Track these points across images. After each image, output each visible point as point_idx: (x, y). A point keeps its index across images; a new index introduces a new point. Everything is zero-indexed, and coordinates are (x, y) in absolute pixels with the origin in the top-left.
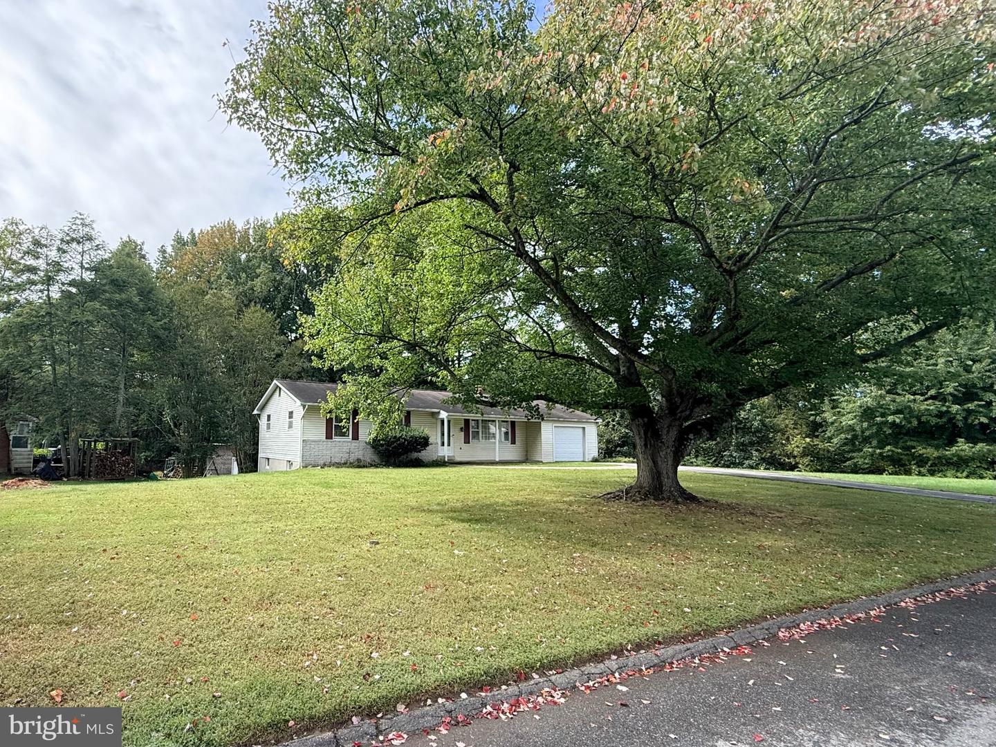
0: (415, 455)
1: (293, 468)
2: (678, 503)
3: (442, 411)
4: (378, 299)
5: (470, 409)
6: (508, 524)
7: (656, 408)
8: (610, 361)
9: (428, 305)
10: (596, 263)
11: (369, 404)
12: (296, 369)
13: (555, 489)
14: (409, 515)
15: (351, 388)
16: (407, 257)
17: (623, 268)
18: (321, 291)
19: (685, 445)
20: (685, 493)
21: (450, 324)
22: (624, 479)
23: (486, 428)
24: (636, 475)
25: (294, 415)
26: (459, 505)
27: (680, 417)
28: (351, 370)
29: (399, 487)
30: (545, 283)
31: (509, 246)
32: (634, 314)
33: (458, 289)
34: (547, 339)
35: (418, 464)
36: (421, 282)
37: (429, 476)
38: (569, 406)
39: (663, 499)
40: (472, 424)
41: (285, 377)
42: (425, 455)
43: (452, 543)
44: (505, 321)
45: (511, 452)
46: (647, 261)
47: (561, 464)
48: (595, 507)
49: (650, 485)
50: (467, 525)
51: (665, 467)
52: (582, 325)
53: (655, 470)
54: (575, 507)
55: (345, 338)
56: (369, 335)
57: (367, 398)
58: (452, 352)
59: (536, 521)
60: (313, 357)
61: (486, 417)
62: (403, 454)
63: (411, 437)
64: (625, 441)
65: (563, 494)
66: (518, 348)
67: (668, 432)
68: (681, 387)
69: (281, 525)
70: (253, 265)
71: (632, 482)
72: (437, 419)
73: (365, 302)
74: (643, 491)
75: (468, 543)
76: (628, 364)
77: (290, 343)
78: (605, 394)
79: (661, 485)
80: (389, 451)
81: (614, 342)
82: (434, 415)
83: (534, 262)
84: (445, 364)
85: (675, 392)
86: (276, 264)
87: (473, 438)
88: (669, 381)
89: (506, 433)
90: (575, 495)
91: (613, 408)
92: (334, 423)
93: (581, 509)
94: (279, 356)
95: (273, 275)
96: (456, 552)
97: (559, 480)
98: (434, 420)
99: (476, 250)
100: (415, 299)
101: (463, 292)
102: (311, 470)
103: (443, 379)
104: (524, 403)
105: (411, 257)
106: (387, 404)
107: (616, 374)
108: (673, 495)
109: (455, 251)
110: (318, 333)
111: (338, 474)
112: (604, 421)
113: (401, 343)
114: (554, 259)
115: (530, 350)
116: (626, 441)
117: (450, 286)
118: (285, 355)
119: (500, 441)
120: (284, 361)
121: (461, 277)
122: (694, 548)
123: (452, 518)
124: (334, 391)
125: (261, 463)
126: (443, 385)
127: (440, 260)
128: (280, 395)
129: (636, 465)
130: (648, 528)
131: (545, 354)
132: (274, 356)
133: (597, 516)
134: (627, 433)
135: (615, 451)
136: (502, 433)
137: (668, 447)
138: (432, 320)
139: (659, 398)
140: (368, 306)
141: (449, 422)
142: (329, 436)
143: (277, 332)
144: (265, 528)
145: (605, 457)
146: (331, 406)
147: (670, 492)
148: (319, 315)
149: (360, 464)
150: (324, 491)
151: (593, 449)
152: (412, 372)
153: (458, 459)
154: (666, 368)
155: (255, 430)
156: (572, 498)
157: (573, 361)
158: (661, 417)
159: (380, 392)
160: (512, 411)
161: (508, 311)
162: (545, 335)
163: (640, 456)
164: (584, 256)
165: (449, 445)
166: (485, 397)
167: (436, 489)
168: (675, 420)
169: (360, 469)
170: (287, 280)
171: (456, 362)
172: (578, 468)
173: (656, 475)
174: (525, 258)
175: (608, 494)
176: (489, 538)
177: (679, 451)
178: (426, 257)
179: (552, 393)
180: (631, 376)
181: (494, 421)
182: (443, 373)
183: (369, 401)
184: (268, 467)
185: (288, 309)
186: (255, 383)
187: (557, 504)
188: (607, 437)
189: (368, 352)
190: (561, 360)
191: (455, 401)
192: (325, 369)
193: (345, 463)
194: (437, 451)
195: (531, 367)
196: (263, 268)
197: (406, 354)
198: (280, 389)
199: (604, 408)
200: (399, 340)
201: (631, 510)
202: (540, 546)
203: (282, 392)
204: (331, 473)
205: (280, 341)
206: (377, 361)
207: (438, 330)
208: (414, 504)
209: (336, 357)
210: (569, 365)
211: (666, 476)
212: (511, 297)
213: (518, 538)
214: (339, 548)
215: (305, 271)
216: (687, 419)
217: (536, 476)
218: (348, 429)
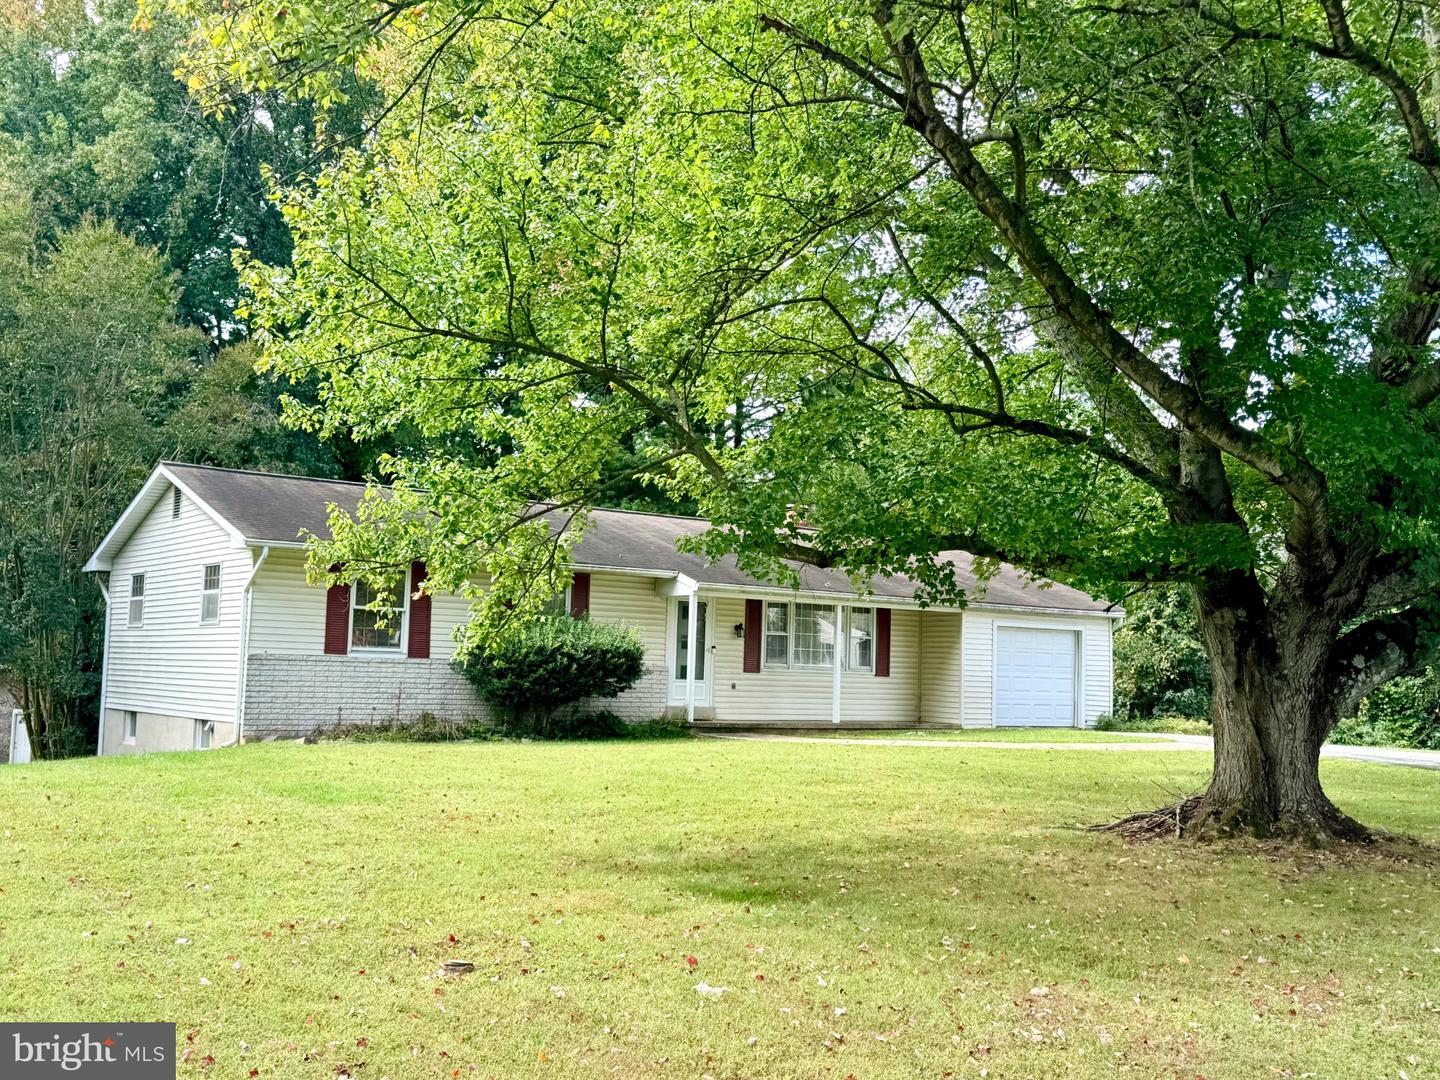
0: (599, 704)
1: (217, 742)
2: (1316, 845)
3: (682, 577)
4: (494, 227)
5: (760, 570)
6: (856, 905)
7: (1272, 583)
8: (1153, 446)
9: (646, 256)
10: (1130, 160)
11: (461, 547)
12: (235, 433)
13: (990, 805)
14: (569, 880)
15: (403, 497)
16: (589, 104)
17: (1201, 179)
18: (315, 188)
19: (1341, 687)
20: (1335, 818)
21: (709, 318)
22: (1180, 780)
23: (809, 628)
24: (1211, 768)
25: (224, 577)
26: (718, 850)
27: (1332, 610)
28: (404, 441)
29: (545, 800)
30: (982, 209)
31: (891, 93)
32: (1227, 314)
33: (736, 213)
34: (983, 374)
35: (607, 729)
36: (627, 183)
37: (638, 767)
38: (1040, 568)
39: (1279, 833)
40: (770, 615)
41: (197, 456)
42: (630, 704)
43: (693, 962)
44: (872, 319)
45: (877, 698)
46: (1267, 163)
47: (1011, 735)
48: (1099, 855)
49: (1246, 797)
50: (736, 909)
51: (1287, 743)
52: (1082, 340)
53: (1260, 755)
54: (1041, 856)
55: (391, 342)
56: (465, 335)
57: (454, 529)
58: (715, 403)
59: (933, 895)
60: (284, 398)
61: (804, 597)
62: (565, 701)
63: (589, 651)
64: (1187, 675)
65: (1016, 819)
66: (902, 396)
67: (1300, 648)
68: (1338, 526)
69: (161, 920)
70: (95, 91)
71: (1199, 785)
72: (667, 599)
73: (453, 231)
74: (1227, 813)
75: (739, 962)
76: (1201, 458)
77: (214, 349)
78: (1135, 537)
79: (1274, 798)
80: (521, 692)
81: (1166, 389)
82: (657, 585)
83: (956, 147)
84: (695, 436)
85: (1321, 535)
86: (168, 96)
87: (771, 654)
88: (1308, 508)
89: (865, 645)
90: (1045, 822)
91: (1156, 579)
92: (353, 605)
93: (1060, 863)
94: (177, 388)
95: (158, 129)
96: (703, 988)
97: (1002, 778)
98: (658, 603)
99: (793, 97)
100: (610, 237)
101: (749, 224)
102: (271, 748)
103: (686, 479)
104: (913, 558)
105: (600, 103)
106: (515, 549)
107: (1167, 483)
108: (1306, 825)
109: (732, 96)
110: (302, 322)
111: (360, 760)
112: (1130, 613)
113: (565, 367)
114: (1013, 142)
115: (934, 404)
116: (1191, 674)
117: (716, 204)
118: (195, 387)
119: (846, 665)
120: (194, 407)
121: (748, 177)
122: (1349, 966)
123: (699, 890)
124: (349, 504)
125: (109, 726)
126: (686, 498)
127: (686, 121)
128: (176, 513)
129: (1210, 740)
130: (1233, 914)
131: (978, 420)
132: (161, 390)
133: (1100, 882)
134: (1195, 651)
135: (1158, 699)
136: (855, 643)
137: (1298, 691)
138: (657, 302)
139: (1282, 554)
140: (464, 246)
141: (702, 607)
142: (335, 644)
143: (170, 311)
144: (106, 931)
145: (1132, 717)
146: (341, 550)
147: (1299, 814)
148: (306, 264)
149: (429, 731)
150: (310, 811)
151: (1100, 693)
152: (596, 454)
153: (726, 715)
154: (1300, 469)
155: (92, 621)
156: (1036, 830)
157: (1053, 442)
158: (1282, 607)
159: (495, 510)
160: (877, 577)
161: (881, 289)
162: (981, 364)
163: (1224, 715)
164: (1097, 139)
165: (700, 675)
166: (805, 537)
167: (657, 803)
168: (1318, 615)
169: (431, 747)
170: (208, 148)
171: (731, 433)
172: (1056, 746)
173: (1264, 766)
174: (933, 132)
175: (1135, 819)
176: (799, 945)
177: (1327, 701)
178: (646, 108)
179: (992, 530)
180: (1208, 488)
181: (830, 608)
182: (687, 463)
183: (461, 539)
184: (131, 741)
185: (212, 240)
186: (94, 475)
187: (994, 847)
188: (1139, 660)
189: (460, 388)
190: (1024, 440)
191: (718, 546)
192: (325, 434)
193: (384, 728)
194: (664, 693)
195: (936, 451)
196: (127, 105)
197: (580, 400)
198: (178, 492)
199: (1133, 577)
200: (560, 357)
201: (1195, 865)
202: (941, 966)
203: (184, 503)
204: (338, 755)
205: (180, 341)
206: (489, 420)
207: (675, 332)
208: (587, 847)
209: (360, 400)
210: (1039, 453)
211: (1288, 772)
212: (891, 248)
213: (881, 946)
214: (349, 985)
215: (270, 126)
216: (1350, 612)
217: (940, 768)
218: (396, 623)
